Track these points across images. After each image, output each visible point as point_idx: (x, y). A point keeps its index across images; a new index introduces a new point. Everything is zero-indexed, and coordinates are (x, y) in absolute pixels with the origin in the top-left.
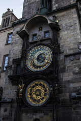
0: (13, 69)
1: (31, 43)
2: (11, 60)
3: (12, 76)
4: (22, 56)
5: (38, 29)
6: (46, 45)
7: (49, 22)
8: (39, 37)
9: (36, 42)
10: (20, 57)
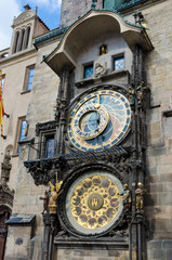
0: (36, 147)
1: (80, 86)
2: (33, 126)
3: (32, 163)
4: (58, 117)
5: (97, 51)
7: (123, 29)
9: (92, 82)
10: (53, 118)
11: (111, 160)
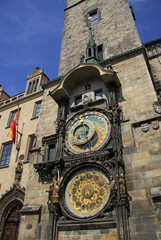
0: (42, 153)
1: (73, 110)
2: (40, 139)
3: (40, 165)
4: (58, 131)
5: (84, 88)
6: (99, 110)
7: (102, 73)
8: (86, 99)
9: (81, 107)
10: (54, 133)
11: (98, 159)
